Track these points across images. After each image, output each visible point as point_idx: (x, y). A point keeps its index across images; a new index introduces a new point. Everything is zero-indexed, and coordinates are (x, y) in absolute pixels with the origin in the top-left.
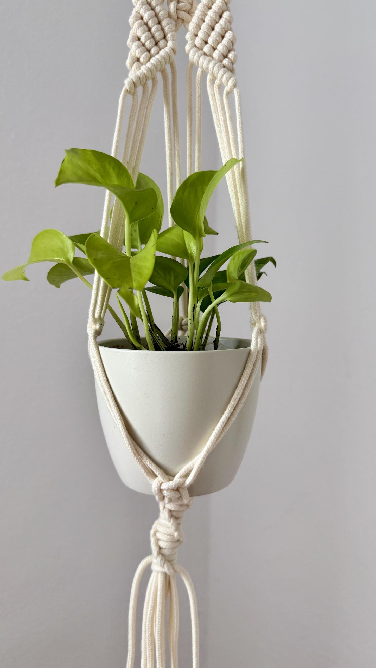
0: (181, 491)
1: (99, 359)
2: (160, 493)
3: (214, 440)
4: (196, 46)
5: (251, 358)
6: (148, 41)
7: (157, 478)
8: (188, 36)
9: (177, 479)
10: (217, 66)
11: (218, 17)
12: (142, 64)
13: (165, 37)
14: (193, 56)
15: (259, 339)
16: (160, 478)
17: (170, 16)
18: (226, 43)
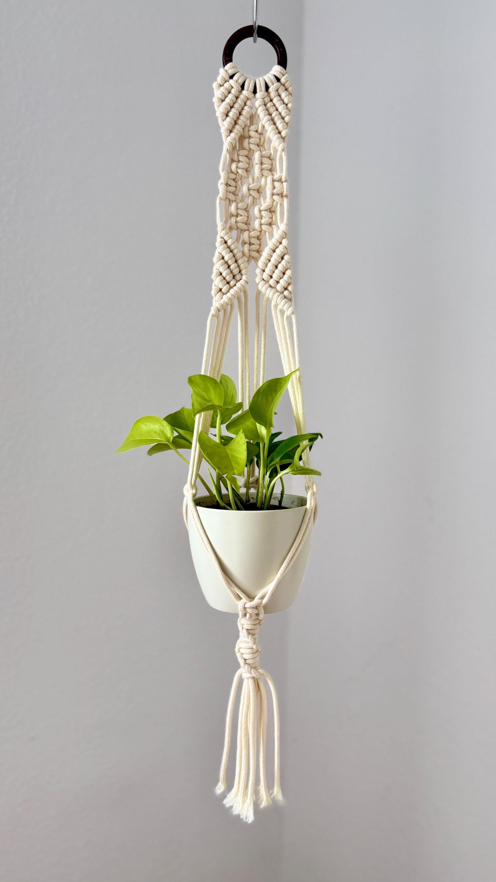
0: (259, 608)
1: (198, 516)
2: (244, 610)
3: (282, 572)
4: (263, 279)
5: (307, 514)
6: (228, 277)
7: (242, 600)
8: (258, 271)
9: (256, 601)
10: (280, 297)
11: (280, 259)
12: (224, 294)
13: (240, 271)
14: (262, 287)
15: (312, 500)
16: (244, 599)
17: (244, 254)
18: (287, 279)
